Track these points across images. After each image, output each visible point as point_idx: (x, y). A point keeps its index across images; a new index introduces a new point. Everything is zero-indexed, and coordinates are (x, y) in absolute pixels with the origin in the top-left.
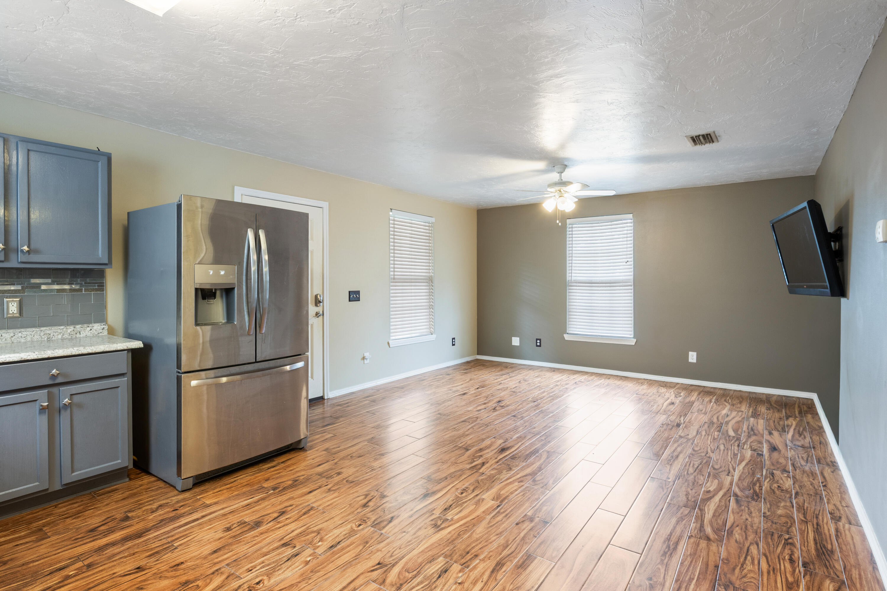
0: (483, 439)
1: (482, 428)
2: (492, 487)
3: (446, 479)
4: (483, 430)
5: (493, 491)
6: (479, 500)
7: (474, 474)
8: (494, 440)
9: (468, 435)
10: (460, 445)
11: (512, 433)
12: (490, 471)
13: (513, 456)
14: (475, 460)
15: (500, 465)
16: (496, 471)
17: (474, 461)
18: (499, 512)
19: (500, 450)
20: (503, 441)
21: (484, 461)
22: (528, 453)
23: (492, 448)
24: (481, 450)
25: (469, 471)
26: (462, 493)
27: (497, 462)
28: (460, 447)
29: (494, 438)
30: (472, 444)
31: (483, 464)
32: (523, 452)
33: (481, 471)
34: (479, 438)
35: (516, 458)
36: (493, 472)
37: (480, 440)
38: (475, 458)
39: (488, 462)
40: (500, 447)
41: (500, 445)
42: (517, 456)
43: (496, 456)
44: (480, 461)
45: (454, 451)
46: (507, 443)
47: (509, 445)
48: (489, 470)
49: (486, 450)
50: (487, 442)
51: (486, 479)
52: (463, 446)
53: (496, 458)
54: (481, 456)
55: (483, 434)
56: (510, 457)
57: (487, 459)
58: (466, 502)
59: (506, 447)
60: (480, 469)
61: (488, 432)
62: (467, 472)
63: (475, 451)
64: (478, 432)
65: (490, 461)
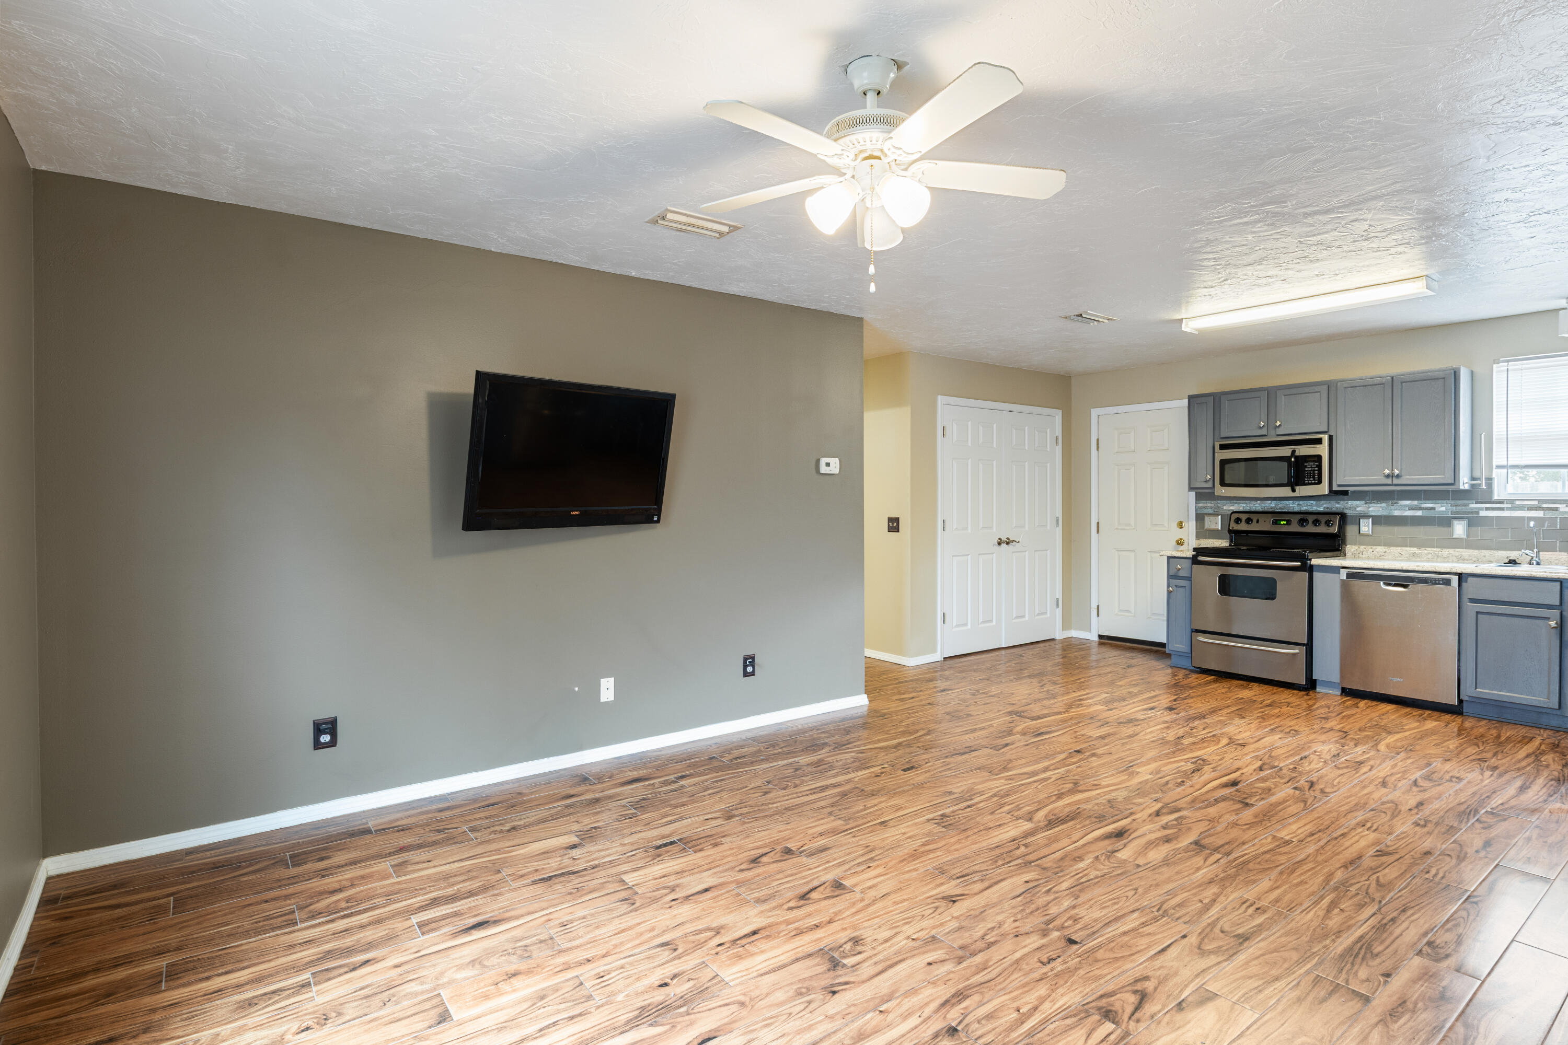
0: (1168, 865)
1: (1177, 900)
2: (1141, 783)
3: (1215, 800)
4: (1172, 893)
5: (1136, 780)
6: (1157, 773)
7: (1171, 801)
8: (1141, 861)
9: (1210, 882)
10: (1218, 856)
11: (1093, 874)
12: (1144, 803)
13: (1101, 821)
14: (1175, 822)
15: (1126, 809)
16: (1135, 801)
17: (1176, 820)
18: (1131, 762)
19: (1126, 835)
20: (1119, 855)
21: (1157, 819)
22: (1070, 824)
23: (1143, 841)
24: (1167, 840)
25: (1181, 806)
26: (1183, 782)
27: (1132, 814)
28: (1216, 850)
29: (1138, 866)
30: (1191, 857)
31: (1158, 814)
32: (1078, 826)
33: (1159, 805)
34: (1178, 868)
35: (1096, 817)
36: (1140, 800)
37: (1175, 863)
38: (1176, 825)
39: (1150, 815)
40: (1126, 841)
41: (1125, 846)
42: (1094, 820)
43: (1135, 823)
44: (1165, 819)
45: (1227, 843)
46: (1109, 848)
47: (1107, 842)
48: (1147, 804)
49: (1157, 839)
50: (1156, 855)
51: (1152, 793)
52: (1211, 854)
53: (1134, 820)
54: (1164, 827)
55: (1169, 880)
56: (1107, 819)
57: (1152, 822)
58: (1174, 774)
59: (1114, 839)
60: (1162, 807)
61: (1157, 885)
62: (1184, 806)
63: (1179, 839)
64: (1183, 889)
65: (1145, 817)
